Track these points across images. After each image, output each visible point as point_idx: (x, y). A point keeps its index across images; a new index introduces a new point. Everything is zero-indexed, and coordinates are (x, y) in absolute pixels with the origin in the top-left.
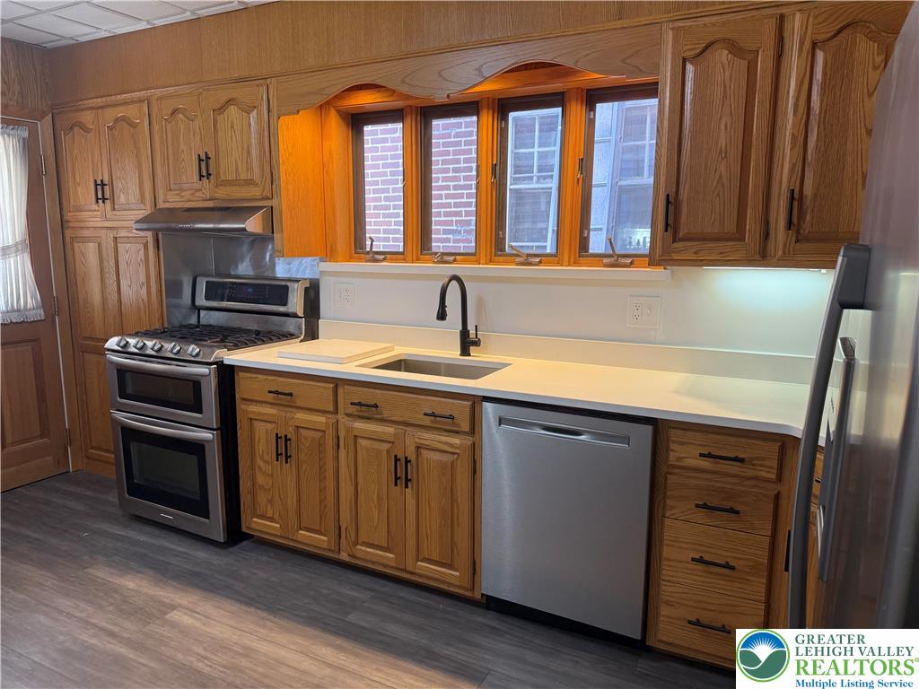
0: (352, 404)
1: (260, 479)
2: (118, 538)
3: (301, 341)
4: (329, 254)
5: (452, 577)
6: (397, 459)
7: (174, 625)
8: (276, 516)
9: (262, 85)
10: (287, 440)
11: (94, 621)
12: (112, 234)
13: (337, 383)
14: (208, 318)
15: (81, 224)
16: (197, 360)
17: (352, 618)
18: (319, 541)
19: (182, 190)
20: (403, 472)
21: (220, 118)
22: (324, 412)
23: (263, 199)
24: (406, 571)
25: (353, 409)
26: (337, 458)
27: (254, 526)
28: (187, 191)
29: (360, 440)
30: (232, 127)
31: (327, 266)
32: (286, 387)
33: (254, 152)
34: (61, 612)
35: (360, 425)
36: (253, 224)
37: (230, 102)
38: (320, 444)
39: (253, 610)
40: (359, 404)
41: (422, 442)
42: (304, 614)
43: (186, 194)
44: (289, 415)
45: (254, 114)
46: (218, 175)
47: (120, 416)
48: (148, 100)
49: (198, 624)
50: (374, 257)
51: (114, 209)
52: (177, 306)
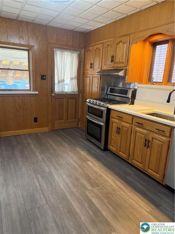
0: (136, 122)
1: (113, 137)
2: (84, 143)
3: (129, 105)
4: (141, 82)
5: (157, 176)
6: (146, 140)
7: (88, 164)
8: (115, 147)
9: (129, 36)
10: (119, 129)
11: (74, 158)
12: (92, 76)
13: (133, 116)
14: (109, 97)
15: (87, 73)
16: (103, 106)
17: (128, 177)
18: (124, 156)
19: (107, 65)
20: (147, 143)
21: (118, 46)
22: (129, 123)
23: (125, 67)
24: (144, 170)
25: (136, 124)
26: (131, 136)
27: (110, 148)
28: (108, 65)
29: (137, 133)
30: (120, 48)
31: (140, 85)
32: (122, 115)
33: (124, 54)
34: (69, 155)
35: (137, 128)
36: (121, 74)
37: (120, 41)
38: (127, 131)
39: (105, 167)
40: (138, 123)
41: (154, 137)
42: (116, 172)
43: (108, 66)
44: (121, 123)
45: (125, 45)
46: (115, 61)
47: (87, 117)
48: (103, 43)
49: (92, 166)
50: (153, 83)
51: (93, 70)
52: (103, 94)
